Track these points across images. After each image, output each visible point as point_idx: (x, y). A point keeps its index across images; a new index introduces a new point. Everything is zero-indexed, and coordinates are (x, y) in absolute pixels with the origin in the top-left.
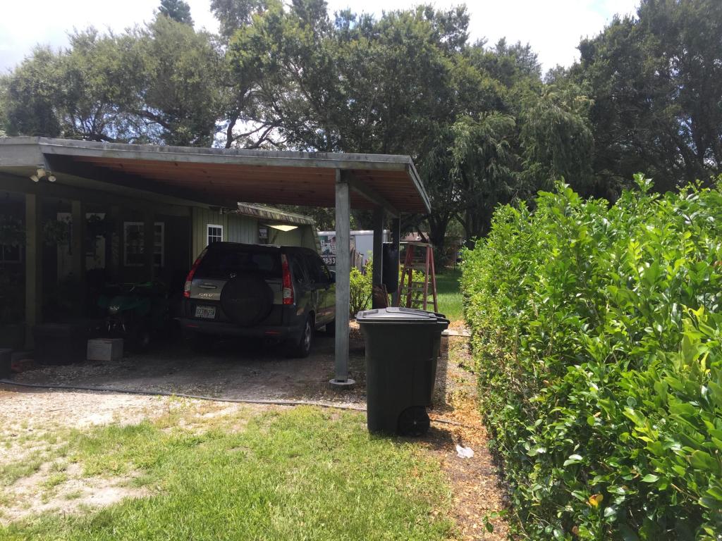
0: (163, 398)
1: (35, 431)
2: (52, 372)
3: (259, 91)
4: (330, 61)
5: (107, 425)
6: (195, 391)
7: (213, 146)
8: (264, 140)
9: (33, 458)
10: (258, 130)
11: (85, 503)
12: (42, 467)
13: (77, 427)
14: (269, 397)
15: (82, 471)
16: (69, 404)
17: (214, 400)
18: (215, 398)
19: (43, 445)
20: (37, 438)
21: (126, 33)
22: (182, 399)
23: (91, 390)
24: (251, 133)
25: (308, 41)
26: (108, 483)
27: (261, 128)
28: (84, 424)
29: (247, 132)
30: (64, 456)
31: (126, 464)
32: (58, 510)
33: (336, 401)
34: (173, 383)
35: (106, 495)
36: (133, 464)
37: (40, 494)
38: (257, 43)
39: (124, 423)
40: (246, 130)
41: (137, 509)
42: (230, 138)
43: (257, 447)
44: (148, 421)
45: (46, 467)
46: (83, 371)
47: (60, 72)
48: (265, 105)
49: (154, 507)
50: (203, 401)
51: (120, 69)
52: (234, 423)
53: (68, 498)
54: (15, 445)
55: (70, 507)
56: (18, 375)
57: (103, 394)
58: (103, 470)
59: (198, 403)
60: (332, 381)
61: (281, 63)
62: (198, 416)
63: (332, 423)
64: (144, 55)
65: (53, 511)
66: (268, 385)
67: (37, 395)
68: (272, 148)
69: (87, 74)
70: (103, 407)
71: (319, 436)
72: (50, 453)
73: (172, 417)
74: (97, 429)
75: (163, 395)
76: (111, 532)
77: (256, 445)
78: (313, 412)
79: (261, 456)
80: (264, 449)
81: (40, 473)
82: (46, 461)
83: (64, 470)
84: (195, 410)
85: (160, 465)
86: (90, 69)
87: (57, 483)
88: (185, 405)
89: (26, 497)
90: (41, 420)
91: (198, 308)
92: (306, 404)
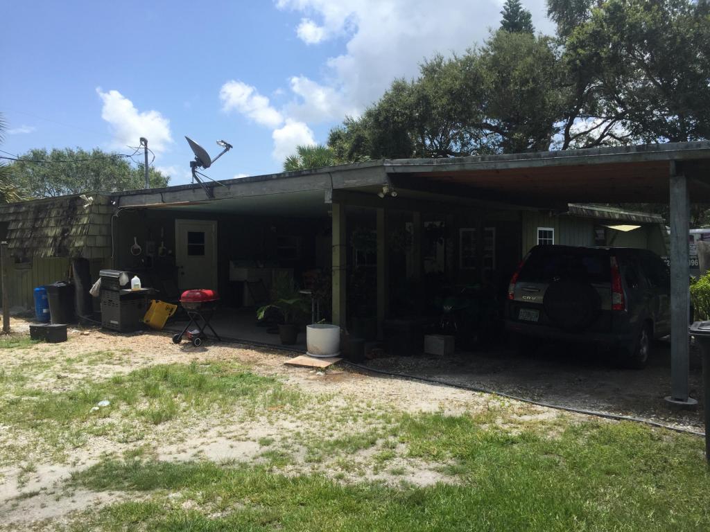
0: (484, 395)
1: (376, 411)
2: (396, 361)
3: (600, 86)
4: (683, 40)
5: (433, 414)
6: (515, 392)
7: (550, 149)
8: (605, 136)
9: (372, 434)
10: (598, 126)
11: (406, 480)
12: (377, 442)
13: (408, 412)
14: (591, 408)
15: (407, 452)
16: (405, 390)
17: (533, 404)
18: (534, 401)
19: (380, 423)
20: (376, 417)
21: (467, 54)
22: (502, 398)
23: (424, 380)
24: (590, 131)
25: (655, 23)
26: (427, 466)
27: (601, 124)
28: (415, 410)
29: (587, 130)
30: (395, 435)
31: (444, 451)
32: (385, 481)
33: (671, 421)
34: (494, 381)
35: (425, 477)
36: (451, 452)
37: (372, 466)
38: (597, 38)
39: (447, 414)
40: (586, 127)
41: (448, 494)
42: (568, 138)
43: (570, 458)
44: (468, 415)
45: (380, 442)
46: (420, 362)
47: (412, 99)
48: (607, 99)
49: (462, 497)
50: (522, 403)
51: (462, 87)
52: (550, 429)
53: (394, 473)
54: (360, 420)
55: (394, 481)
56: (370, 361)
57: (434, 385)
58: (424, 454)
59: (517, 404)
60: (668, 399)
61: (624, 52)
62: (515, 416)
63: (663, 444)
64: (483, 71)
65: (380, 482)
66: (592, 395)
67: (382, 379)
68: (616, 143)
69: (434, 97)
70: (432, 396)
71: (644, 457)
72: (385, 431)
73: (490, 414)
74: (424, 416)
75: (485, 392)
76: (423, 510)
77: (570, 455)
78: (640, 429)
79: (573, 466)
80: (578, 460)
81: (375, 447)
82: (381, 438)
83: (394, 448)
84: (513, 410)
85: (474, 458)
86: (437, 92)
87: (386, 458)
88: (504, 405)
89: (363, 466)
90: (382, 401)
91: (522, 310)
92: (633, 420)
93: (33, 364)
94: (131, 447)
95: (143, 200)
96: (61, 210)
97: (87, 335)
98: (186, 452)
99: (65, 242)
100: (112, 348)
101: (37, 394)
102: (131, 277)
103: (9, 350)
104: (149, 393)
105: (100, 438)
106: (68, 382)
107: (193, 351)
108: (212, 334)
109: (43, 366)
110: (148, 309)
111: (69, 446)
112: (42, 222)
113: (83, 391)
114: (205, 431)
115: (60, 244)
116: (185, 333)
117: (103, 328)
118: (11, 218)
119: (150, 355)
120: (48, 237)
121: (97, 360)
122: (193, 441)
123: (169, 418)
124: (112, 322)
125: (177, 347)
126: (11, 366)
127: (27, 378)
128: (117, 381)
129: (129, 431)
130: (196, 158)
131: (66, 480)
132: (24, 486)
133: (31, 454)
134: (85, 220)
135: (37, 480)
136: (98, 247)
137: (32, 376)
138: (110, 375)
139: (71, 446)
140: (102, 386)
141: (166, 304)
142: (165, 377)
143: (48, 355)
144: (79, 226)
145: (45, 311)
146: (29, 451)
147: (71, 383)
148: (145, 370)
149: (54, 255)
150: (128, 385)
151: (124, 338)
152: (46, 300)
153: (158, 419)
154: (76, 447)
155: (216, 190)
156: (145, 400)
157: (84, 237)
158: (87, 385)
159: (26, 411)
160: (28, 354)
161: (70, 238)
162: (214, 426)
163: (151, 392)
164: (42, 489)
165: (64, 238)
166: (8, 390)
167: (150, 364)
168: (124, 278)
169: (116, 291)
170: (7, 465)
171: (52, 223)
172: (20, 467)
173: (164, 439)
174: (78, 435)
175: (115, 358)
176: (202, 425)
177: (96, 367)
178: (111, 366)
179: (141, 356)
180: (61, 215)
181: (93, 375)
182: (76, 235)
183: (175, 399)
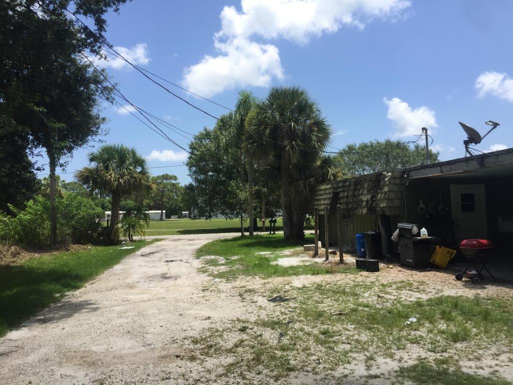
93: (361, 286)
94: (438, 356)
95: (426, 172)
96: (370, 183)
97: (392, 268)
98: (483, 369)
99: (374, 204)
100: (410, 279)
101: (367, 306)
102: (420, 229)
103: (345, 274)
104: (445, 316)
105: (415, 345)
106: (385, 300)
107: (473, 288)
108: (489, 275)
109: (368, 288)
110: (433, 253)
111: (394, 347)
112: (359, 191)
113: (397, 308)
114: (497, 355)
115: (371, 206)
116: (465, 273)
117: (402, 264)
118: (340, 190)
119: (440, 288)
120: (363, 201)
121: (401, 287)
122: (488, 361)
123: (464, 339)
124: (408, 260)
125: (459, 284)
126: (348, 285)
127: (359, 295)
128: (419, 304)
129: (435, 344)
130: (468, 138)
131: (396, 372)
132: (370, 370)
133: (370, 348)
134: (386, 189)
135: (377, 367)
136: (396, 207)
137: (361, 294)
138: (413, 299)
139: (395, 348)
140: (408, 307)
141: (447, 249)
142: (455, 306)
143: (369, 280)
144: (382, 193)
145: (362, 250)
146: (369, 346)
147: (387, 301)
148: (438, 299)
149: (367, 213)
150: (427, 308)
151: (417, 273)
152: (363, 242)
153: (456, 338)
154: (399, 349)
155: (486, 160)
156: (442, 322)
157: (385, 201)
158: (398, 305)
159: (362, 317)
160: (356, 278)
161: (377, 201)
162: (504, 352)
163: (446, 317)
164: (382, 374)
165: (373, 201)
166: (349, 301)
167: (440, 294)
168: (415, 229)
169: (409, 238)
170: (357, 352)
171: (365, 192)
172: (365, 355)
173: (464, 355)
174: (399, 339)
175: (414, 287)
176: (494, 350)
177: (402, 292)
178: (412, 293)
179: (433, 287)
180: (371, 186)
181: (401, 298)
182: (380, 200)
183: (467, 325)
